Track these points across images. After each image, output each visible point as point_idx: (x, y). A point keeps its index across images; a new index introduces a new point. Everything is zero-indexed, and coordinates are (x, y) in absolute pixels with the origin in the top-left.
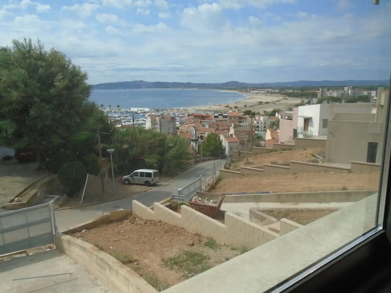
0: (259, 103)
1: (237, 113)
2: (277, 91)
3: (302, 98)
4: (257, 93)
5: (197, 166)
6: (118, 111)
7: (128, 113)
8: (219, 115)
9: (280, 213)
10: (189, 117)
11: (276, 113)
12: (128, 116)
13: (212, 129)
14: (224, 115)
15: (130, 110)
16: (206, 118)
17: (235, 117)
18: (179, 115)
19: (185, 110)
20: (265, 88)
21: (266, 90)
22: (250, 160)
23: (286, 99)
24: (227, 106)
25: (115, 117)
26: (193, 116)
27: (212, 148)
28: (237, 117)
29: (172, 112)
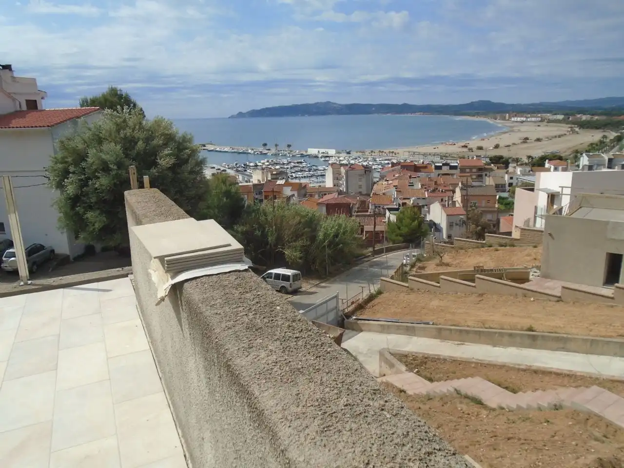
0: (522, 141)
1: (474, 162)
2: (560, 117)
3: (604, 131)
4: (522, 122)
5: (375, 260)
6: (289, 153)
7: (303, 156)
8: (444, 165)
9: (415, 360)
10: (394, 168)
11: (545, 161)
12: (301, 163)
13: (425, 191)
14: (452, 164)
15: (306, 152)
16: (422, 170)
17: (471, 168)
18: (383, 162)
19: (393, 152)
20: (539, 112)
21: (540, 115)
22: (446, 258)
23: (573, 132)
24: (465, 147)
25: (284, 164)
26: (400, 166)
27: (405, 230)
28: (474, 167)
29: (371, 155)
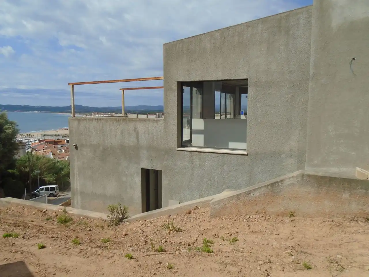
10: (41, 143)
16: (59, 143)
26: (45, 142)
